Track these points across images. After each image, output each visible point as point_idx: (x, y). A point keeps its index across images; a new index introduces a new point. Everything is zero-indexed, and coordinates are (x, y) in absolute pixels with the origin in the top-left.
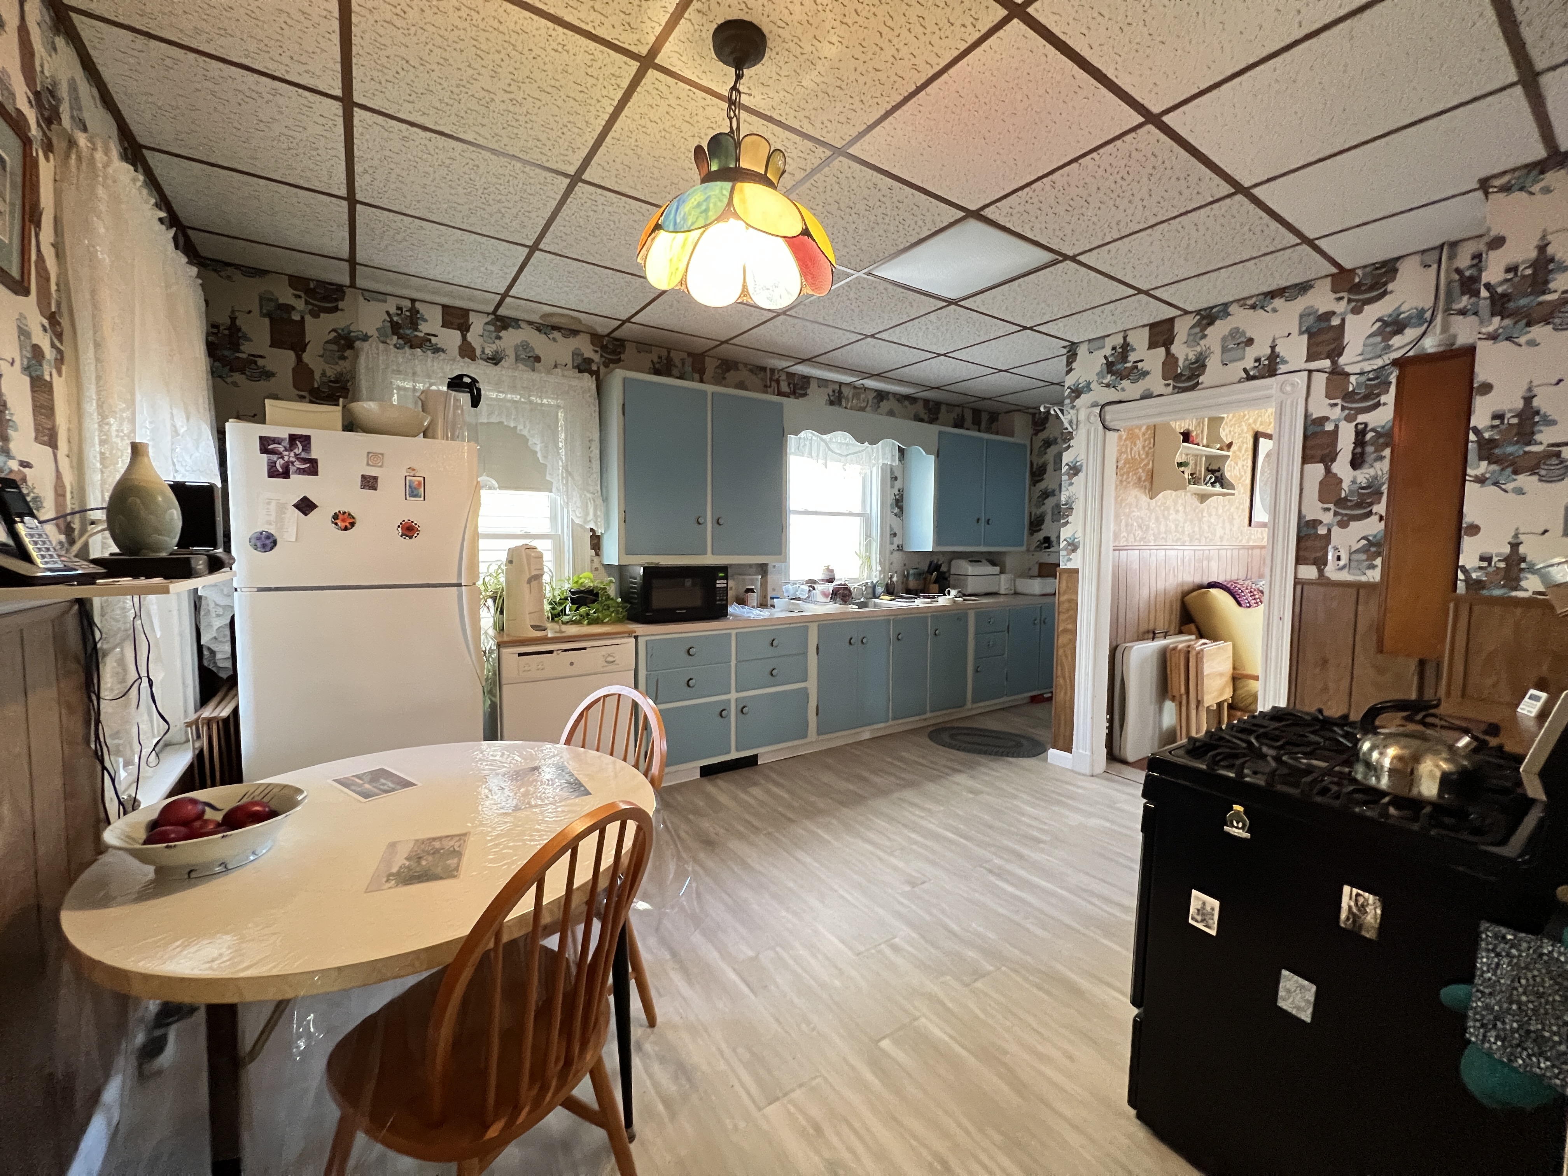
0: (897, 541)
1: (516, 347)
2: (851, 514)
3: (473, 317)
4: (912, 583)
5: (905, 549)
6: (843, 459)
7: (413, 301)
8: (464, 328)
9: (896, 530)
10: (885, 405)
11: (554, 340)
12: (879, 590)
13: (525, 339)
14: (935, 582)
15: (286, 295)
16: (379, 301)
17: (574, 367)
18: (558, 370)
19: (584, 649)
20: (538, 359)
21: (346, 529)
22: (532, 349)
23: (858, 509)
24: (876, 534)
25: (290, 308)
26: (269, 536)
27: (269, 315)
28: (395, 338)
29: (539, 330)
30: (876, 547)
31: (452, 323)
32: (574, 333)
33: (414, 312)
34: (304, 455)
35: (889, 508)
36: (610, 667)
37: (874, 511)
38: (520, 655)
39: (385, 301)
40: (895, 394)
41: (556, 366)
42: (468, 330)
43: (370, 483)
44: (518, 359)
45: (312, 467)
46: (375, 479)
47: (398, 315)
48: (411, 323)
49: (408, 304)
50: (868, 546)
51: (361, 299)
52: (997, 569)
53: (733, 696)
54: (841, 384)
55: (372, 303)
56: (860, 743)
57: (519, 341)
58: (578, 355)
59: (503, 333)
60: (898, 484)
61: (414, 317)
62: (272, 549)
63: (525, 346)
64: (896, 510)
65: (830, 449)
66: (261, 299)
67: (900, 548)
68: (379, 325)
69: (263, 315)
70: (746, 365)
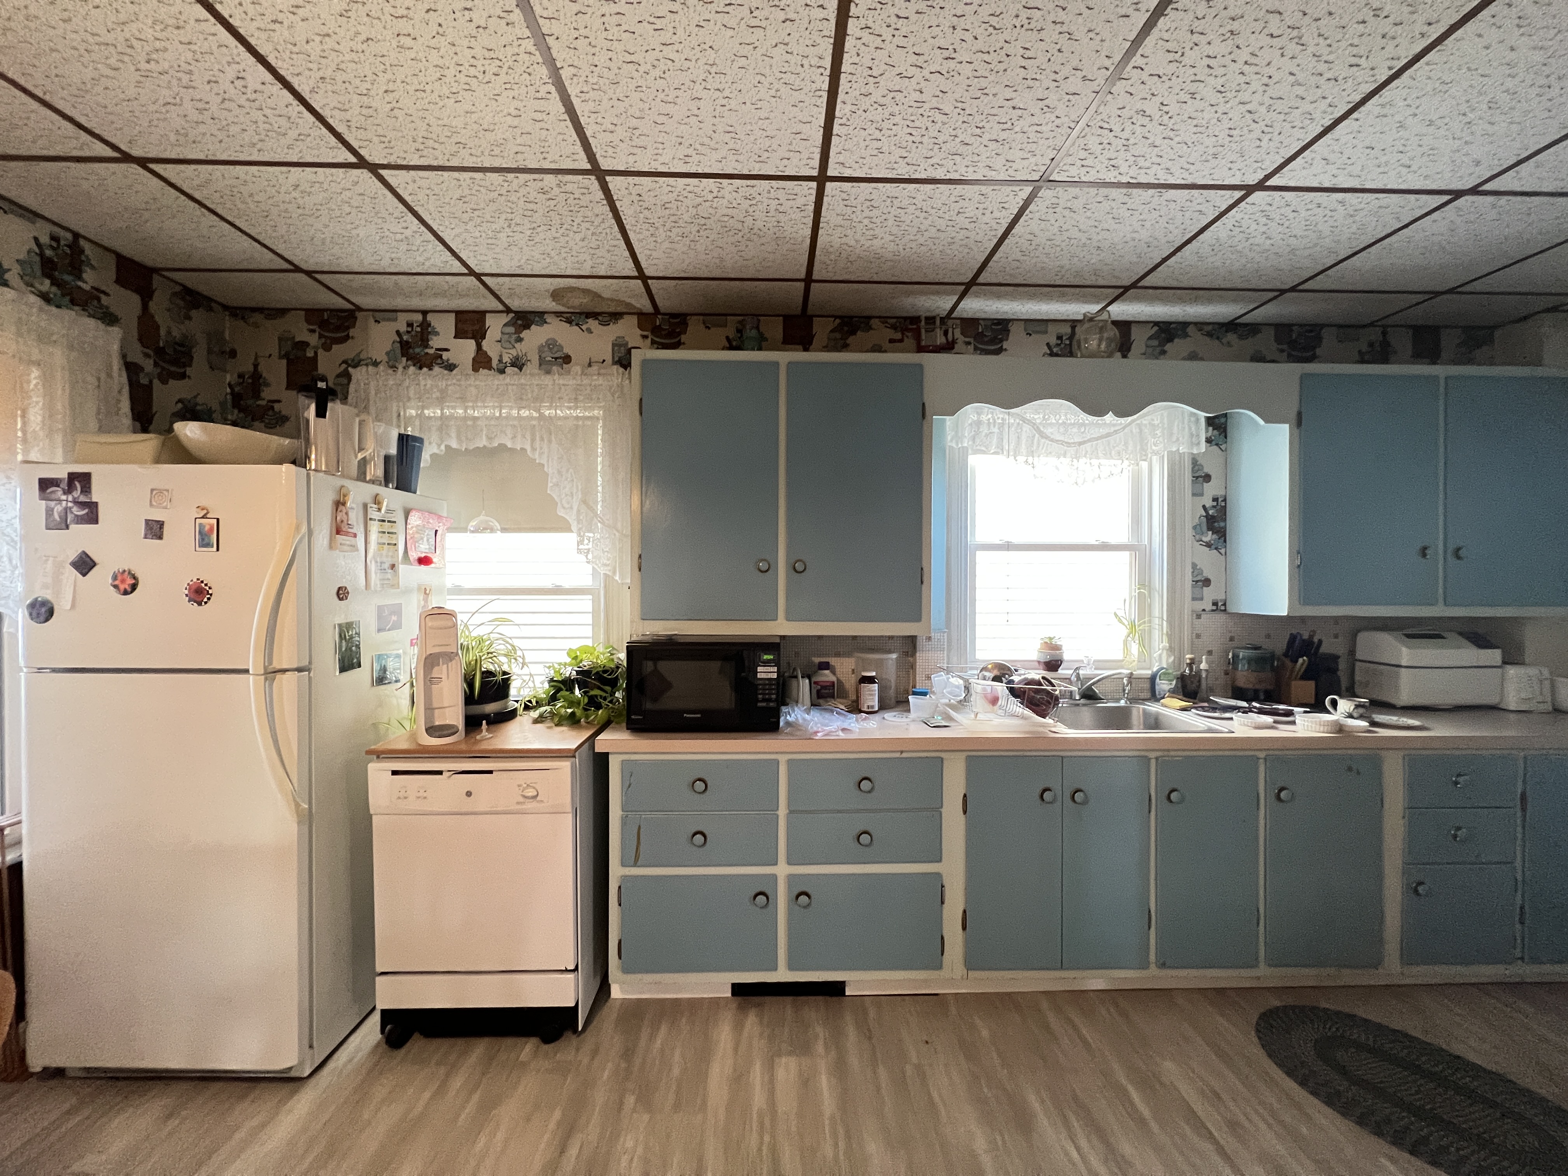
0: (1210, 594)
1: (541, 349)
2: (1105, 547)
3: (490, 320)
4: (1244, 677)
5: (1231, 609)
6: (1072, 450)
7: (425, 313)
8: (479, 335)
9: (1207, 574)
10: (1178, 346)
11: (589, 331)
12: (1164, 685)
13: (551, 336)
14: (1305, 676)
15: (304, 333)
16: (389, 320)
17: (615, 363)
18: (595, 368)
19: (490, 772)
20: (567, 359)
21: (126, 593)
22: (561, 347)
23: (1122, 536)
24: (1160, 580)
25: (305, 345)
26: (44, 603)
27: (286, 356)
28: (404, 359)
29: (569, 322)
30: (1159, 607)
31: (466, 332)
32: (616, 316)
33: (425, 326)
34: (83, 499)
35: (1189, 532)
36: (530, 805)
37: (1156, 539)
38: (395, 773)
39: (395, 320)
40: (1200, 325)
41: (590, 365)
42: (483, 337)
43: (155, 530)
44: (542, 362)
45: (91, 515)
46: (161, 524)
47: (408, 332)
48: (422, 340)
49: (419, 317)
50: (1143, 603)
51: (372, 320)
52: (1494, 656)
53: (782, 870)
54: (1074, 324)
55: (383, 323)
56: (1078, 996)
57: (543, 341)
58: (620, 346)
59: (525, 334)
60: (1211, 490)
61: (425, 331)
62: (47, 620)
63: (551, 344)
64: (1209, 537)
65: (1043, 435)
66: (280, 339)
67: (1220, 607)
68: (388, 347)
69: (281, 357)
70: (883, 319)
